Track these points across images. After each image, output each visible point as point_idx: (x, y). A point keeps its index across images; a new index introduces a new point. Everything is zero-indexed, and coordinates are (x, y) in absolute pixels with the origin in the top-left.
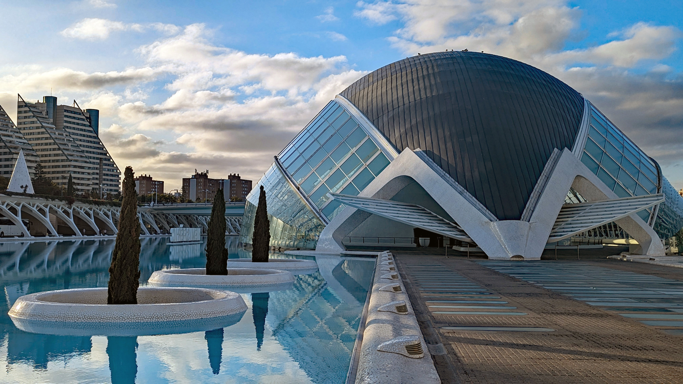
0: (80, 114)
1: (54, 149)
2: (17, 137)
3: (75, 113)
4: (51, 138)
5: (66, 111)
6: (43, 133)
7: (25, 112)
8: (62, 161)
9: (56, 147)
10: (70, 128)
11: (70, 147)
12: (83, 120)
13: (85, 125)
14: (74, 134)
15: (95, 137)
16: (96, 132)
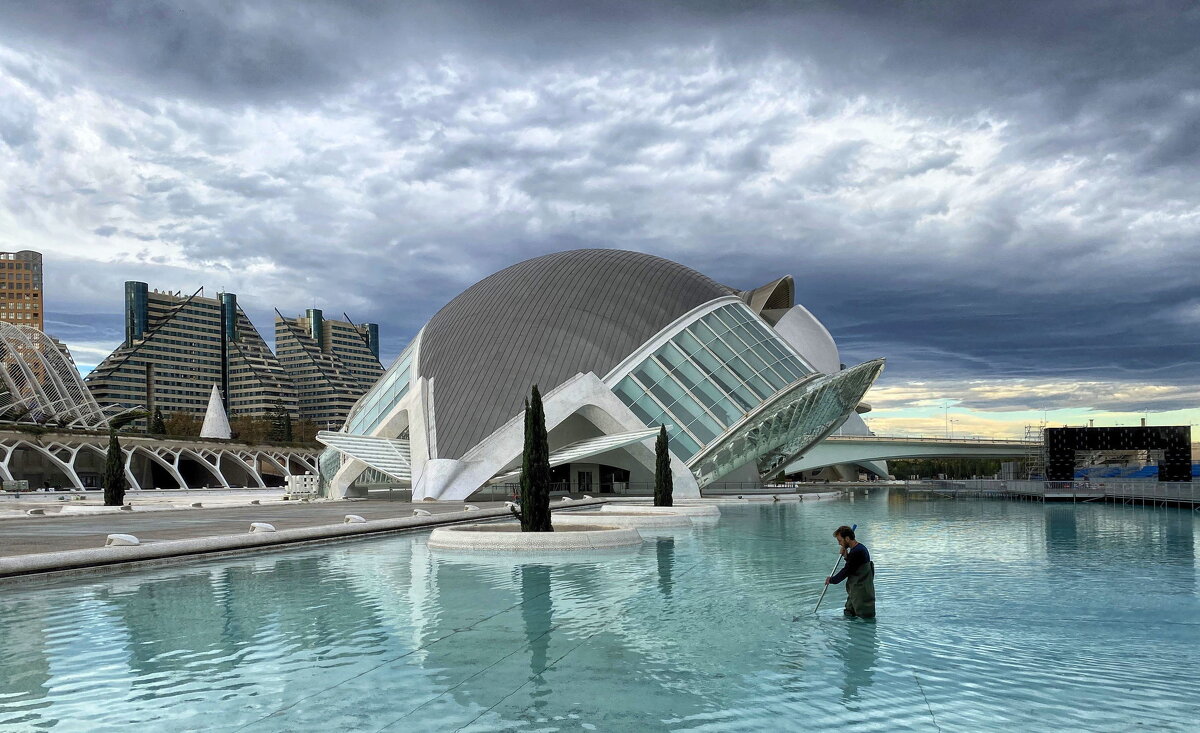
0: (350, 330)
1: (319, 378)
2: (270, 364)
3: (345, 329)
4: (314, 364)
5: (334, 328)
6: (305, 357)
7: (284, 331)
8: (329, 392)
9: (320, 374)
10: (340, 349)
11: (338, 375)
12: (355, 338)
13: (359, 345)
14: (345, 357)
15: (372, 360)
16: (376, 353)
